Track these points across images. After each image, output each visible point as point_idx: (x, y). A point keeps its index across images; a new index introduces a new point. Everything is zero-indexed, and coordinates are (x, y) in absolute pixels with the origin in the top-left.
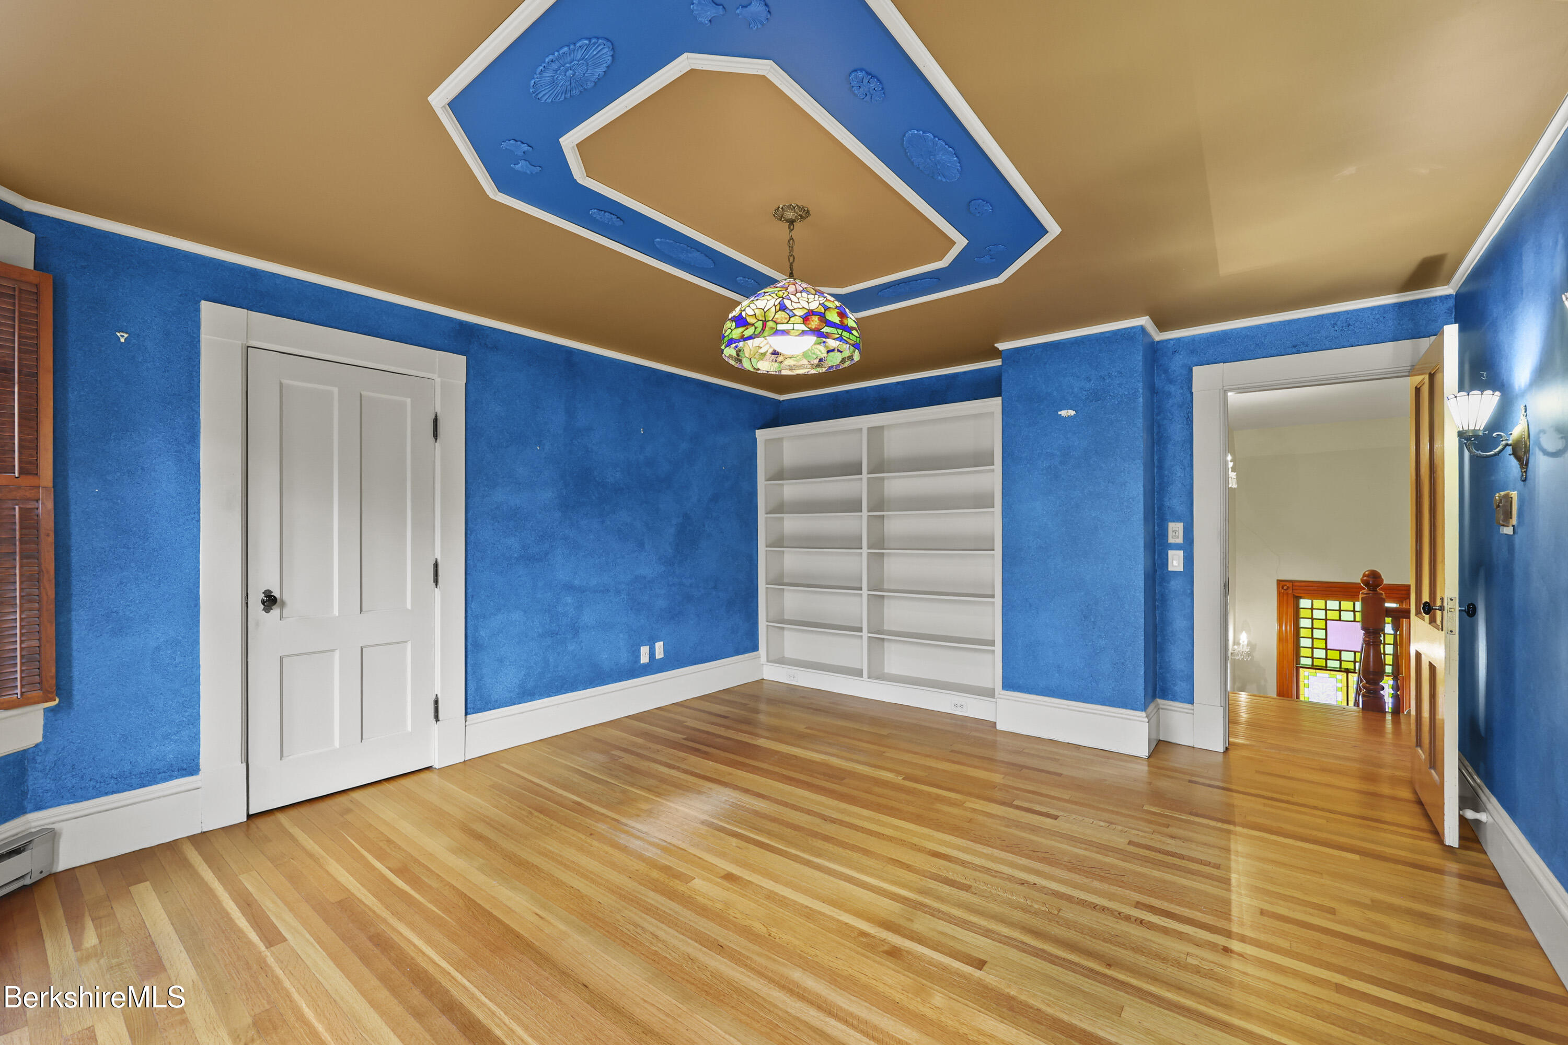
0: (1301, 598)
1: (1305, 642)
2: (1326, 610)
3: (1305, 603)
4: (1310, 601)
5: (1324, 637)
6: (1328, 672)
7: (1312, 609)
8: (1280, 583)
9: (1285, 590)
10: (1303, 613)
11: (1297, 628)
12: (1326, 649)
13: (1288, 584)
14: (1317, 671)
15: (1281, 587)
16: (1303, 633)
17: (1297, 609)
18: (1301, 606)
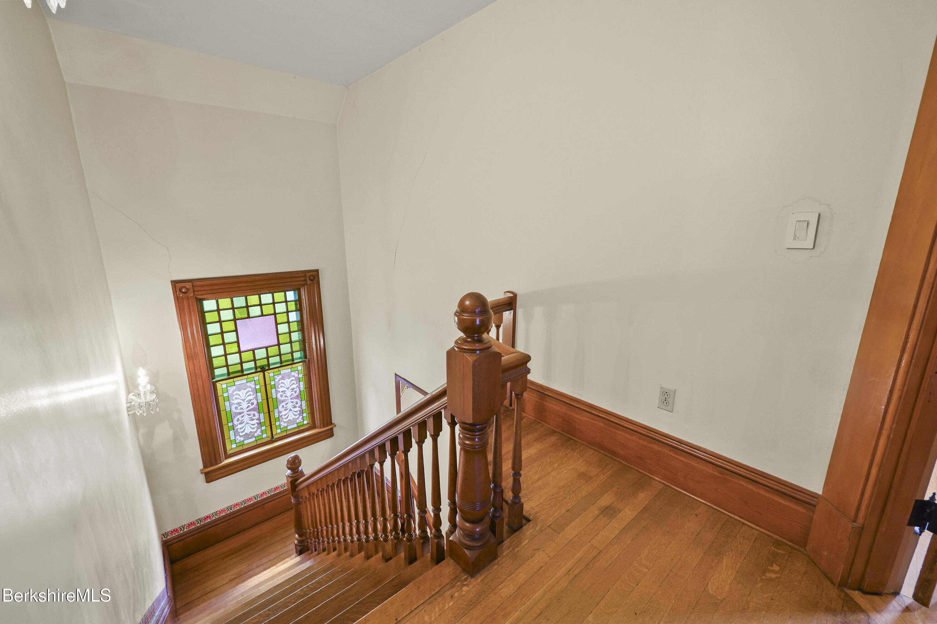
0: (204, 299)
1: (217, 351)
2: (233, 308)
3: (209, 305)
4: (214, 301)
5: (236, 340)
6: (246, 377)
7: (218, 310)
8: (175, 283)
9: (183, 293)
10: (209, 317)
11: (206, 336)
12: (240, 352)
13: (188, 285)
14: (235, 379)
15: (178, 291)
16: (213, 340)
17: (202, 313)
18: (206, 309)
